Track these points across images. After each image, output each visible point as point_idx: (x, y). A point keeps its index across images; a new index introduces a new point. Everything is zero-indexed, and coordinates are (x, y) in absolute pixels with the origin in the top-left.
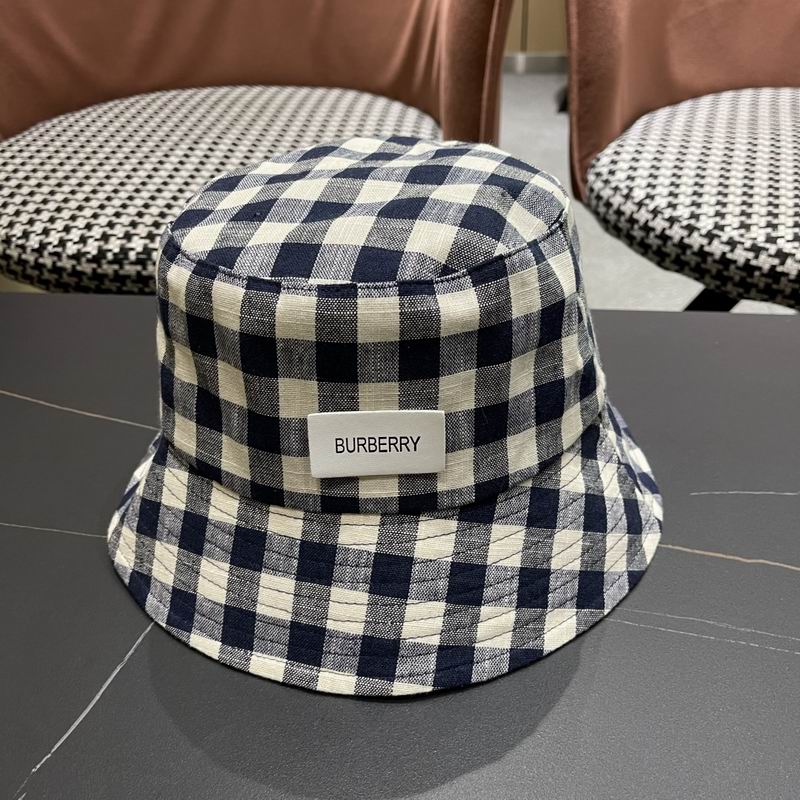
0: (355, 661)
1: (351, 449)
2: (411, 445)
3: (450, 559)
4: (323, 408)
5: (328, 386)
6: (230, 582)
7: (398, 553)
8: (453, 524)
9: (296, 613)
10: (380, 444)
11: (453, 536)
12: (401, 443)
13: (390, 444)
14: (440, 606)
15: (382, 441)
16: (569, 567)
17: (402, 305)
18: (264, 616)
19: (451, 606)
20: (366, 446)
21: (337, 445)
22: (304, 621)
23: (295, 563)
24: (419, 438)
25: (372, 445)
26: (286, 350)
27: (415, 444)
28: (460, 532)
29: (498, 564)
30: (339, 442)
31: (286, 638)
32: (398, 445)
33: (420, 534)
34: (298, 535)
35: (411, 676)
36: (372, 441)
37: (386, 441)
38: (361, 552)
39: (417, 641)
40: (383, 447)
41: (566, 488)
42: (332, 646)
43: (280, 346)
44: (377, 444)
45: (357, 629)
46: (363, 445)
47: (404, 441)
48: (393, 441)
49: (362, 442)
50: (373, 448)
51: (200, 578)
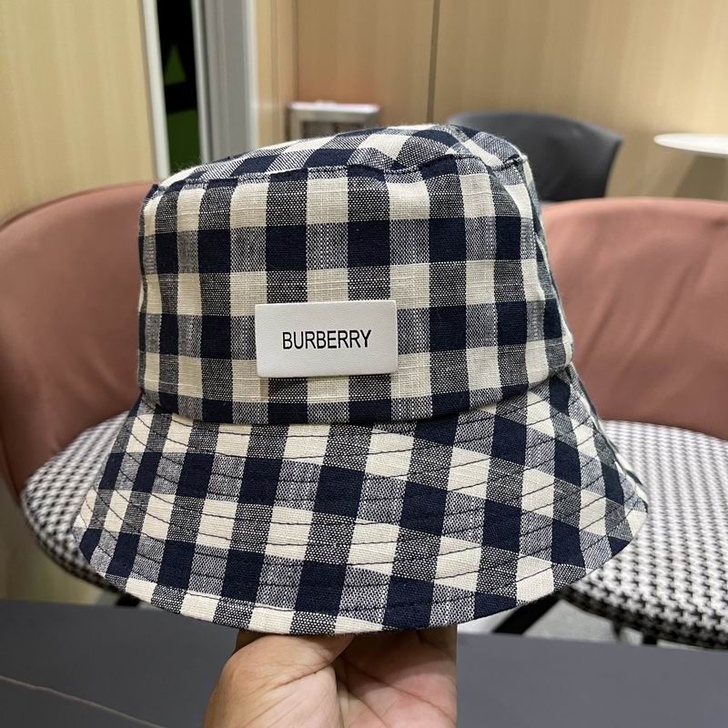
0: (294, 593)
1: (299, 345)
2: (361, 340)
3: (405, 479)
4: (272, 299)
5: (277, 274)
6: (174, 514)
7: (347, 466)
8: (408, 441)
9: (235, 540)
10: (329, 339)
11: (409, 454)
12: (352, 338)
13: (340, 339)
14: (393, 531)
15: (331, 336)
16: (542, 512)
17: (350, 185)
18: (203, 547)
19: (406, 531)
20: (315, 341)
21: (284, 340)
22: (243, 548)
23: (239, 483)
24: (370, 331)
25: (320, 340)
26: (239, 240)
27: (366, 339)
28: (416, 450)
29: (460, 491)
30: (287, 337)
31: (222, 571)
32: (348, 340)
33: (373, 448)
34: (244, 453)
35: (357, 611)
36: (321, 336)
37: (336, 335)
38: (307, 465)
39: (365, 567)
40: (332, 343)
41: (532, 427)
42: (269, 576)
43: (233, 237)
44: (326, 339)
45: (298, 554)
46: (311, 340)
47: (354, 335)
48: (343, 335)
49: (310, 336)
50: (321, 343)
51: (147, 516)
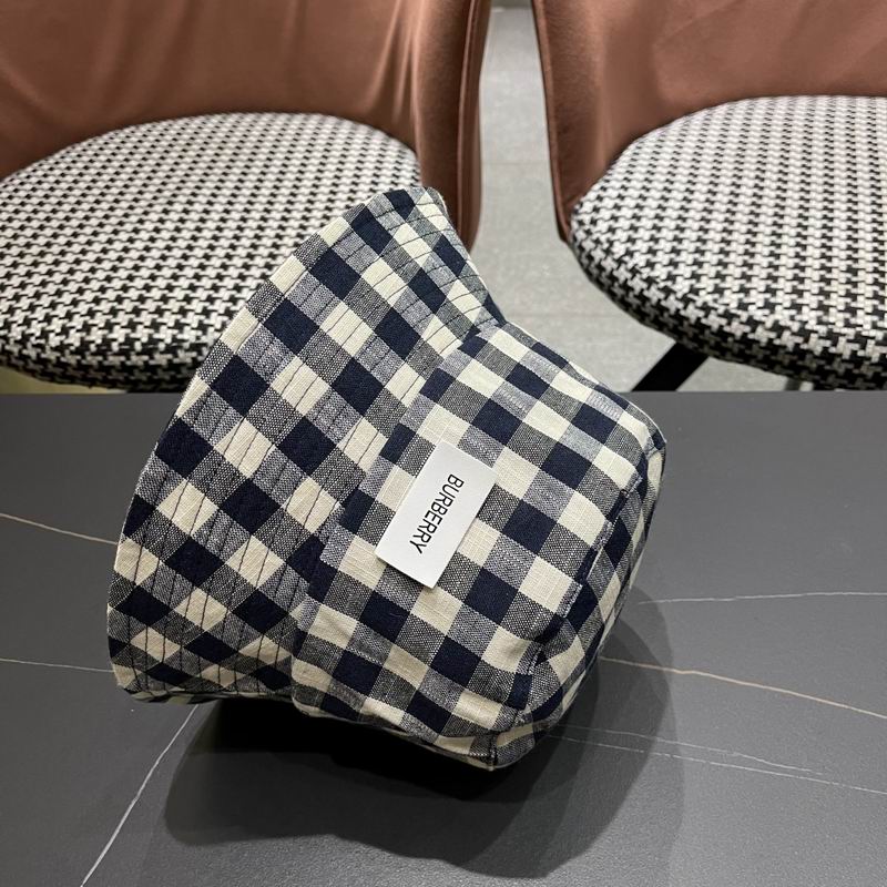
0: (249, 362)
1: (446, 488)
2: (418, 541)
3: (284, 506)
9: (324, 336)
10: (435, 515)
12: (426, 533)
13: (430, 524)
15: (437, 519)
16: (184, 604)
17: (547, 611)
18: (335, 305)
19: (241, 480)
20: (441, 503)
21: (457, 479)
22: (314, 339)
23: (367, 367)
24: (421, 552)
25: (439, 508)
27: (417, 545)
28: (300, 528)
29: (244, 545)
30: (459, 483)
31: (305, 309)
32: (425, 530)
33: (325, 495)
34: (389, 387)
35: (202, 404)
36: (442, 511)
37: (435, 523)
38: (344, 434)
39: (233, 431)
40: (431, 516)
42: (276, 349)
44: (437, 513)
45: (277, 384)
46: (444, 501)
47: (426, 538)
48: (431, 528)
49: (447, 502)
50: (436, 507)
51: (391, 270)
